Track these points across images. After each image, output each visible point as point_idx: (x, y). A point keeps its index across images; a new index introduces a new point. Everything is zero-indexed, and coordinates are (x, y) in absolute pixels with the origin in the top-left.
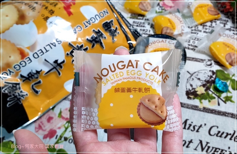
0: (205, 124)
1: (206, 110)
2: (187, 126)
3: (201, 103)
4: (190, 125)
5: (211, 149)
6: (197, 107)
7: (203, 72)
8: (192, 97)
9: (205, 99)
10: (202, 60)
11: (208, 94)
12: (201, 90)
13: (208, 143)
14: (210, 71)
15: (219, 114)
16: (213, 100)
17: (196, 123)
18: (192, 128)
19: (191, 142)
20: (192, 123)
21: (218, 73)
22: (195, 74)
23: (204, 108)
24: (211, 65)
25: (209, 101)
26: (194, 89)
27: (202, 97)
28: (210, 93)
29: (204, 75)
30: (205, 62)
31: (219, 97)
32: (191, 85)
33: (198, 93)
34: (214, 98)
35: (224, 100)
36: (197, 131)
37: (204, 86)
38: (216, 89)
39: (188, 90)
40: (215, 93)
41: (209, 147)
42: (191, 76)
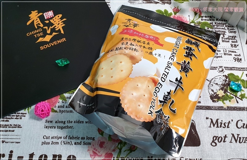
0: (232, 120)
1: (230, 109)
2: (219, 125)
3: (224, 103)
4: (221, 123)
5: (242, 139)
6: (222, 107)
7: (218, 77)
8: (216, 100)
9: (227, 100)
10: (215, 67)
11: (227, 95)
12: (221, 93)
13: (238, 135)
14: (223, 76)
15: (240, 110)
16: (233, 99)
17: (226, 120)
18: (223, 125)
19: (225, 137)
20: (222, 121)
21: (230, 77)
22: (213, 80)
23: (228, 107)
24: (223, 70)
25: (230, 101)
26: (216, 93)
27: (224, 98)
28: (229, 94)
29: (220, 80)
30: (217, 69)
31: (236, 96)
32: (213, 91)
33: (219, 96)
34: (233, 98)
35: (240, 98)
36: (228, 127)
37: (222, 89)
38: (232, 90)
39: (211, 95)
40: (232, 94)
41: (240, 138)
42: (210, 83)
